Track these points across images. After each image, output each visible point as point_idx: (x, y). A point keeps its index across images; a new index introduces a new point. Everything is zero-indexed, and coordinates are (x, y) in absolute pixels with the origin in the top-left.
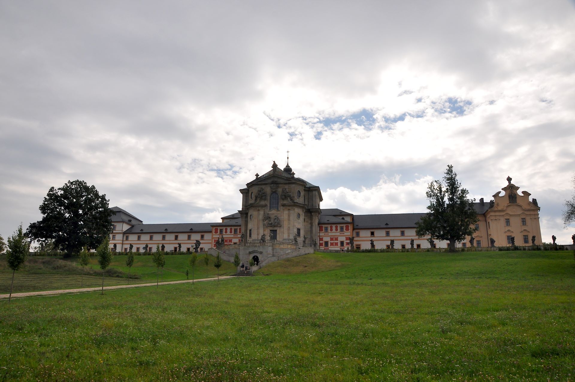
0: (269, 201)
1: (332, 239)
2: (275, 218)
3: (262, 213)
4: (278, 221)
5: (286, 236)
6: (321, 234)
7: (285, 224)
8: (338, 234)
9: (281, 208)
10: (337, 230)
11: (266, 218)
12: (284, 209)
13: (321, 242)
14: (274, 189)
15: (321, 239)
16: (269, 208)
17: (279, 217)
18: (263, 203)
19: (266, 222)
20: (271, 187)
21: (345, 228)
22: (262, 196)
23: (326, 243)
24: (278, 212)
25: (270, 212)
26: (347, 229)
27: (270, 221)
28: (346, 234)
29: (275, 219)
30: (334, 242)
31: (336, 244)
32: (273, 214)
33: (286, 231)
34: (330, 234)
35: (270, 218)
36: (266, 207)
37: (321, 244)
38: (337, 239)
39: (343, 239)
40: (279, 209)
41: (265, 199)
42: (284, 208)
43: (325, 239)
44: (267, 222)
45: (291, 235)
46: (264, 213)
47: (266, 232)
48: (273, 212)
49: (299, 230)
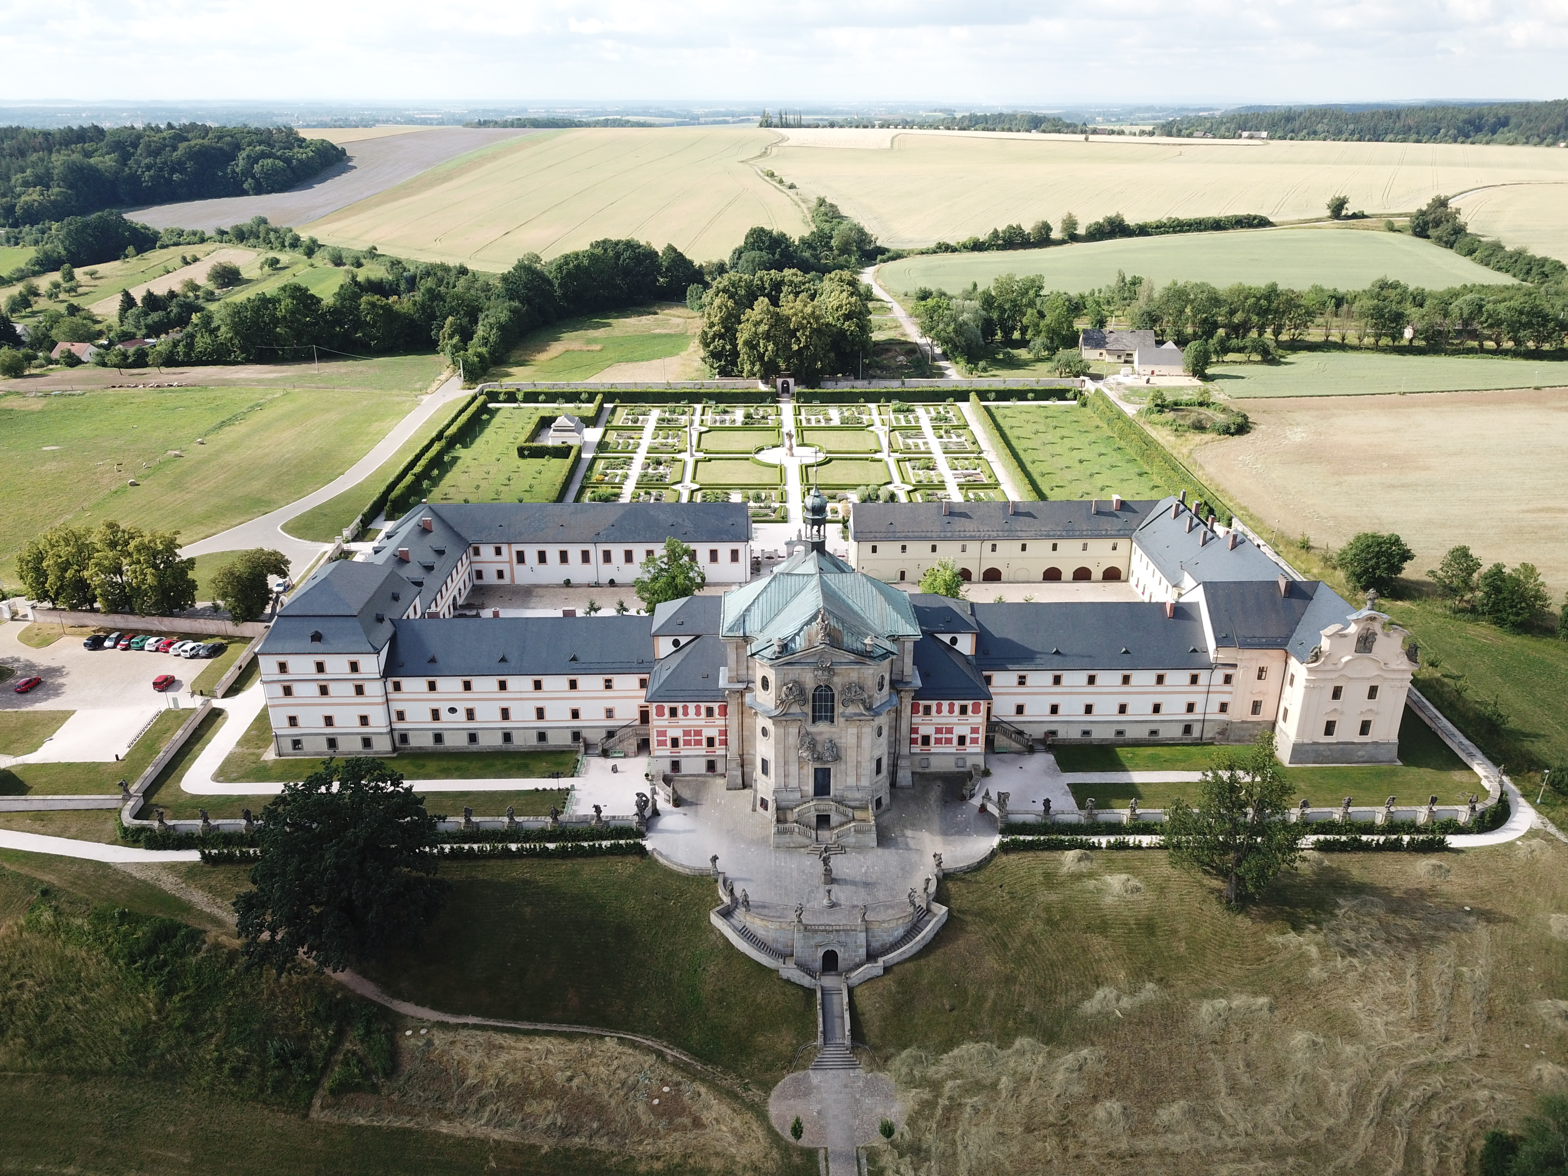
0: (811, 704)
1: (938, 731)
2: (828, 742)
3: (794, 730)
4: (835, 748)
5: (851, 781)
6: (914, 720)
7: (851, 756)
8: (955, 720)
9: (840, 722)
10: (951, 711)
11: (805, 745)
12: (846, 724)
13: (913, 736)
14: (824, 681)
15: (914, 730)
16: (810, 720)
17: (836, 740)
18: (796, 709)
19: (806, 752)
20: (815, 674)
21: (970, 709)
23: (926, 740)
24: (834, 730)
26: (976, 710)
27: (814, 750)
28: (971, 720)
30: (944, 736)
31: (949, 741)
32: (821, 733)
33: (852, 771)
34: (935, 720)
35: (813, 741)
36: (805, 719)
37: (913, 741)
38: (950, 731)
39: (965, 731)
40: (836, 723)
42: (847, 721)
43: (924, 730)
44: (808, 755)
45: (863, 779)
46: (799, 731)
47: (805, 771)
48: (822, 728)
49: (879, 762)
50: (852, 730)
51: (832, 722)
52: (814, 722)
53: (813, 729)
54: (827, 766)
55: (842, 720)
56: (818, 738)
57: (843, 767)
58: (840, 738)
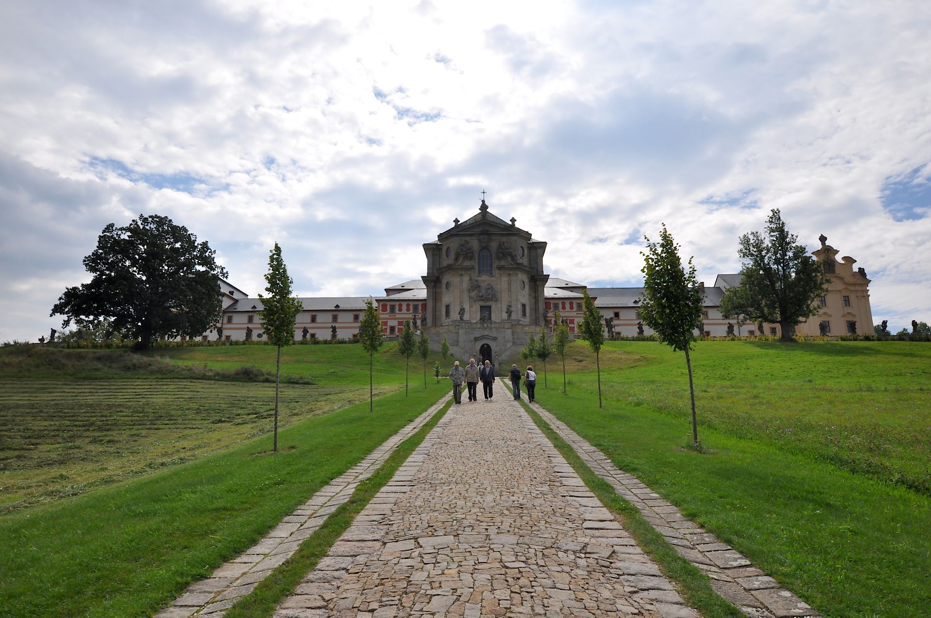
0: (477, 261)
2: (488, 287)
3: (466, 279)
4: (493, 291)
6: (549, 314)
7: (504, 297)
8: (574, 314)
9: (496, 272)
10: (571, 308)
11: (473, 287)
12: (501, 274)
13: (549, 325)
14: (484, 243)
15: (548, 322)
16: (477, 272)
17: (494, 287)
18: (467, 263)
19: (474, 293)
22: (466, 254)
24: (492, 279)
27: (480, 292)
29: (489, 288)
32: (485, 281)
34: (562, 314)
35: (479, 287)
36: (473, 270)
38: (572, 322)
40: (494, 274)
41: (471, 258)
46: (470, 280)
47: (474, 309)
48: (485, 278)
49: (524, 306)
50: (505, 279)
51: (491, 274)
52: (479, 273)
53: (479, 279)
54: (488, 304)
55: (498, 271)
56: (483, 285)
57: (499, 306)
58: (497, 285)
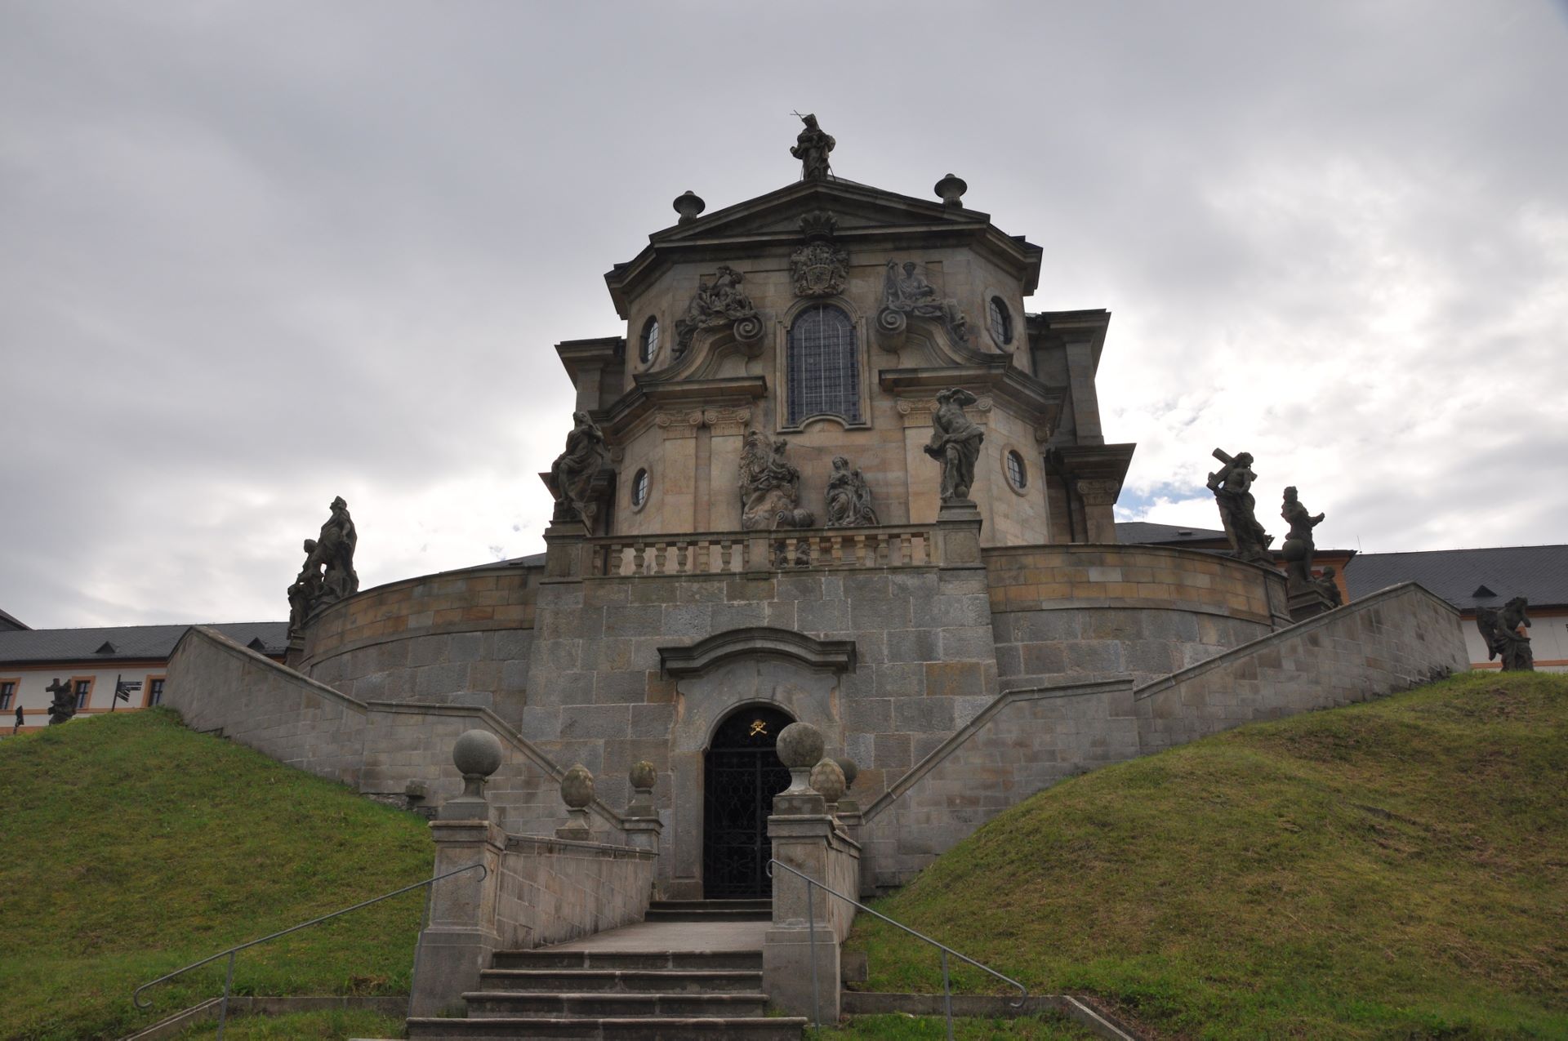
0: (781, 360)
2: (836, 475)
3: (727, 446)
4: (866, 497)
9: (879, 410)
11: (764, 476)
12: (901, 416)
14: (819, 279)
16: (781, 411)
17: (868, 476)
18: (734, 370)
19: (767, 505)
20: (793, 269)
22: (729, 326)
24: (860, 439)
25: (794, 441)
27: (796, 502)
29: (842, 482)
32: (820, 451)
35: (793, 477)
36: (762, 404)
40: (866, 417)
41: (753, 348)
42: (903, 405)
44: (773, 511)
46: (750, 444)
48: (819, 436)
51: (854, 416)
52: (794, 415)
56: (813, 469)
58: (883, 466)
